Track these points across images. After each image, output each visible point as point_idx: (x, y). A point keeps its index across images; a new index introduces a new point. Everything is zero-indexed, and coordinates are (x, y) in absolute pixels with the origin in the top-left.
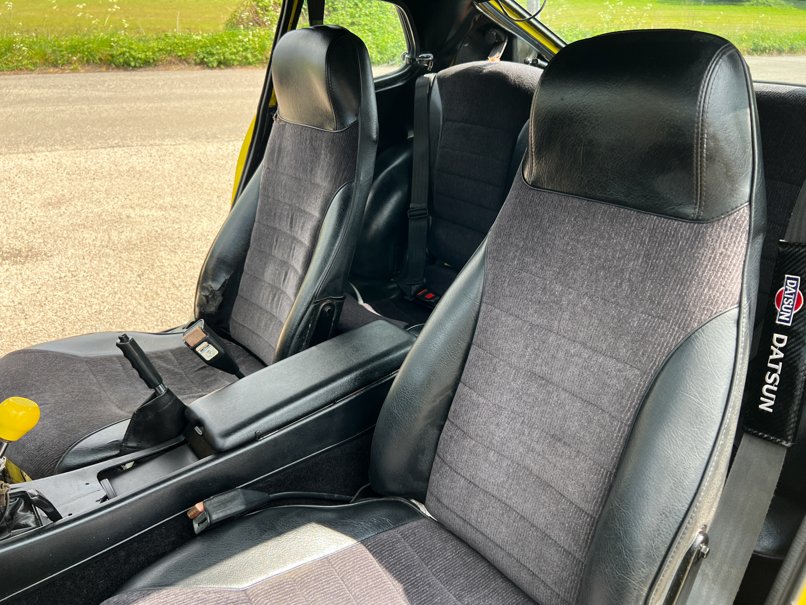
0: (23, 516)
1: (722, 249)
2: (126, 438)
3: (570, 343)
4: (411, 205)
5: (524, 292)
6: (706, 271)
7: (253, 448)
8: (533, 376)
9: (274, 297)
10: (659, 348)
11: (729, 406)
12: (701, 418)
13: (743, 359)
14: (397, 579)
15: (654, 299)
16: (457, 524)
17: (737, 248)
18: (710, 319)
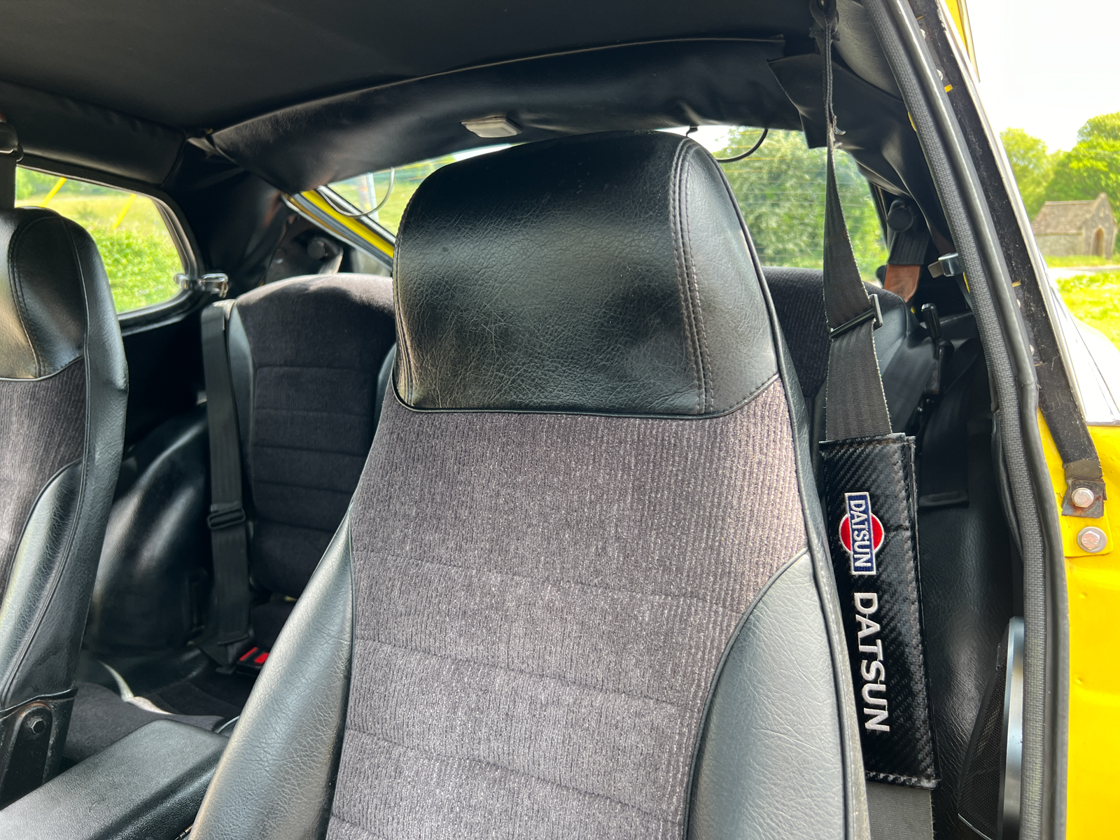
4: (213, 508)
5: (433, 600)
6: (744, 497)
8: (475, 765)
10: (700, 653)
12: (809, 774)
15: (668, 563)
17: (780, 449)
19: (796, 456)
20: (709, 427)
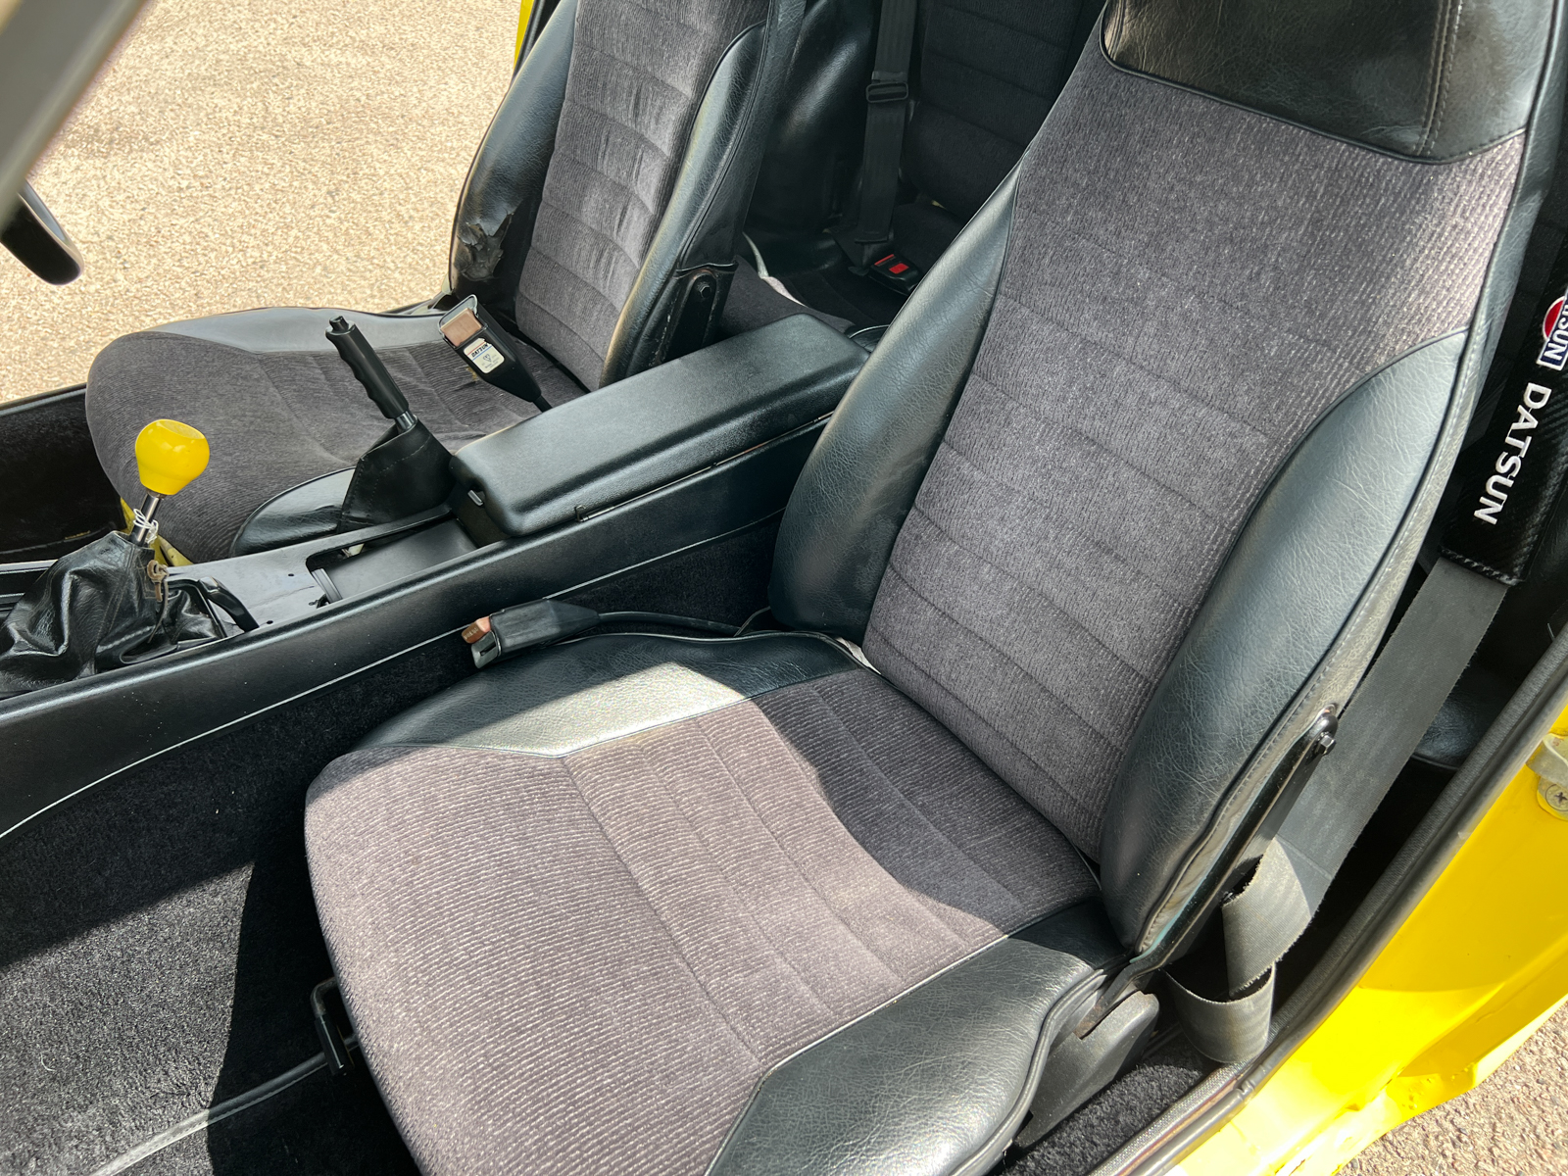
0: (192, 619)
1: (1457, 219)
2: (348, 503)
3: (1150, 380)
4: (875, 75)
6: (1421, 259)
7: (571, 535)
9: (601, 255)
10: (1309, 398)
11: (1414, 509)
12: (1360, 526)
13: (1457, 426)
14: (809, 760)
15: (1314, 307)
16: (914, 681)
17: (1486, 217)
18: (1411, 350)
20: (1417, 173)
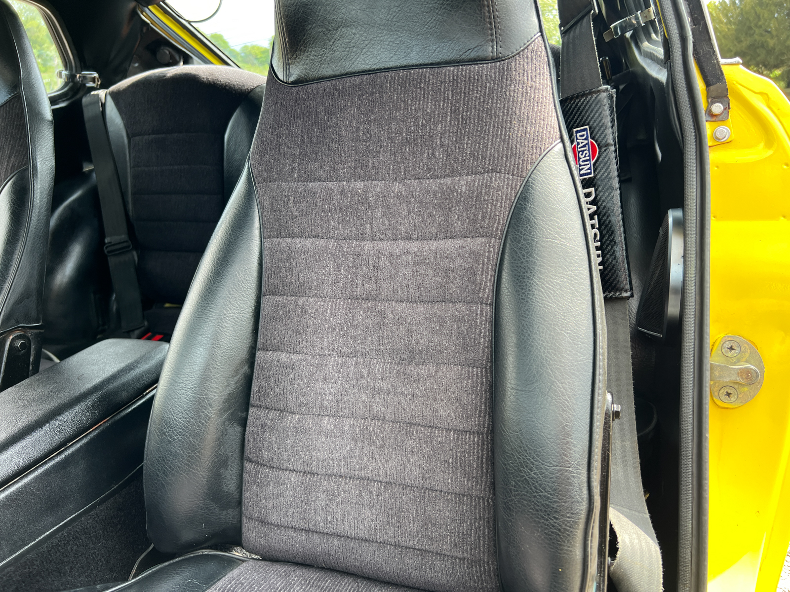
1: (530, 83)
3: (391, 244)
4: (107, 240)
5: (318, 204)
6: (523, 108)
10: (499, 204)
15: (476, 154)
17: (543, 80)
18: (541, 157)
19: (552, 85)
20: (499, 66)
